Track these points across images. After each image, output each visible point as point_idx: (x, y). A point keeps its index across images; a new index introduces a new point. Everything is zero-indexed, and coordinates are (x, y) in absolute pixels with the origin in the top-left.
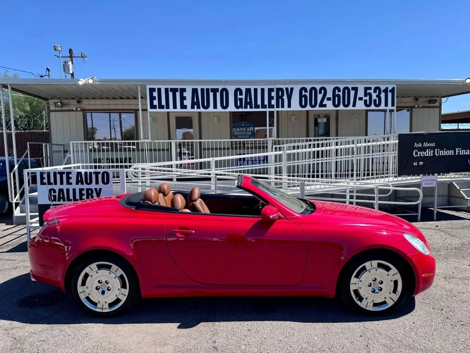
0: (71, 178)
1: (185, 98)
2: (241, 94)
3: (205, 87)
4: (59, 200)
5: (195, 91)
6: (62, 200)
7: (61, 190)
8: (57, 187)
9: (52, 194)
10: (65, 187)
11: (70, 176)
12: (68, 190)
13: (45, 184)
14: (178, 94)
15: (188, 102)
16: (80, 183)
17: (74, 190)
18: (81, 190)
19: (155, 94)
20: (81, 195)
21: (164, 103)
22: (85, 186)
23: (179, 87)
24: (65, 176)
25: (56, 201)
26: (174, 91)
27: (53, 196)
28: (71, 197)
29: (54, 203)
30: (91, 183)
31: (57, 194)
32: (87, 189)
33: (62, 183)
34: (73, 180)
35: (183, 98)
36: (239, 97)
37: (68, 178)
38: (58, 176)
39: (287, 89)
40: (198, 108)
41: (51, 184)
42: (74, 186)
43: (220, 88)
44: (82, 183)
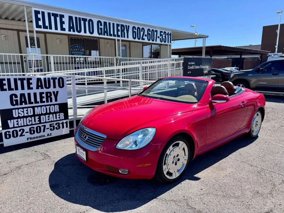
0: (31, 84)
1: (63, 23)
2: (101, 25)
3: (78, 16)
4: (21, 104)
5: (70, 18)
6: (23, 104)
7: (22, 95)
8: (18, 92)
9: (14, 99)
10: (26, 91)
11: (31, 81)
12: (29, 95)
13: (6, 90)
14: (58, 19)
15: (66, 26)
16: (40, 88)
17: (35, 94)
18: (41, 94)
19: (40, 16)
20: (41, 98)
21: (47, 24)
22: (45, 90)
23: (59, 13)
24: (25, 82)
25: (18, 105)
26: (55, 16)
27: (15, 100)
28: (33, 100)
29: (16, 107)
30: (49, 87)
31: (19, 99)
32: (46, 92)
33: (23, 88)
34: (34, 85)
35: (62, 23)
36: (100, 27)
37: (29, 84)
38: (19, 82)
39: (126, 26)
40: (74, 31)
41: (13, 89)
42: (35, 90)
43: (88, 19)
44: (42, 88)
